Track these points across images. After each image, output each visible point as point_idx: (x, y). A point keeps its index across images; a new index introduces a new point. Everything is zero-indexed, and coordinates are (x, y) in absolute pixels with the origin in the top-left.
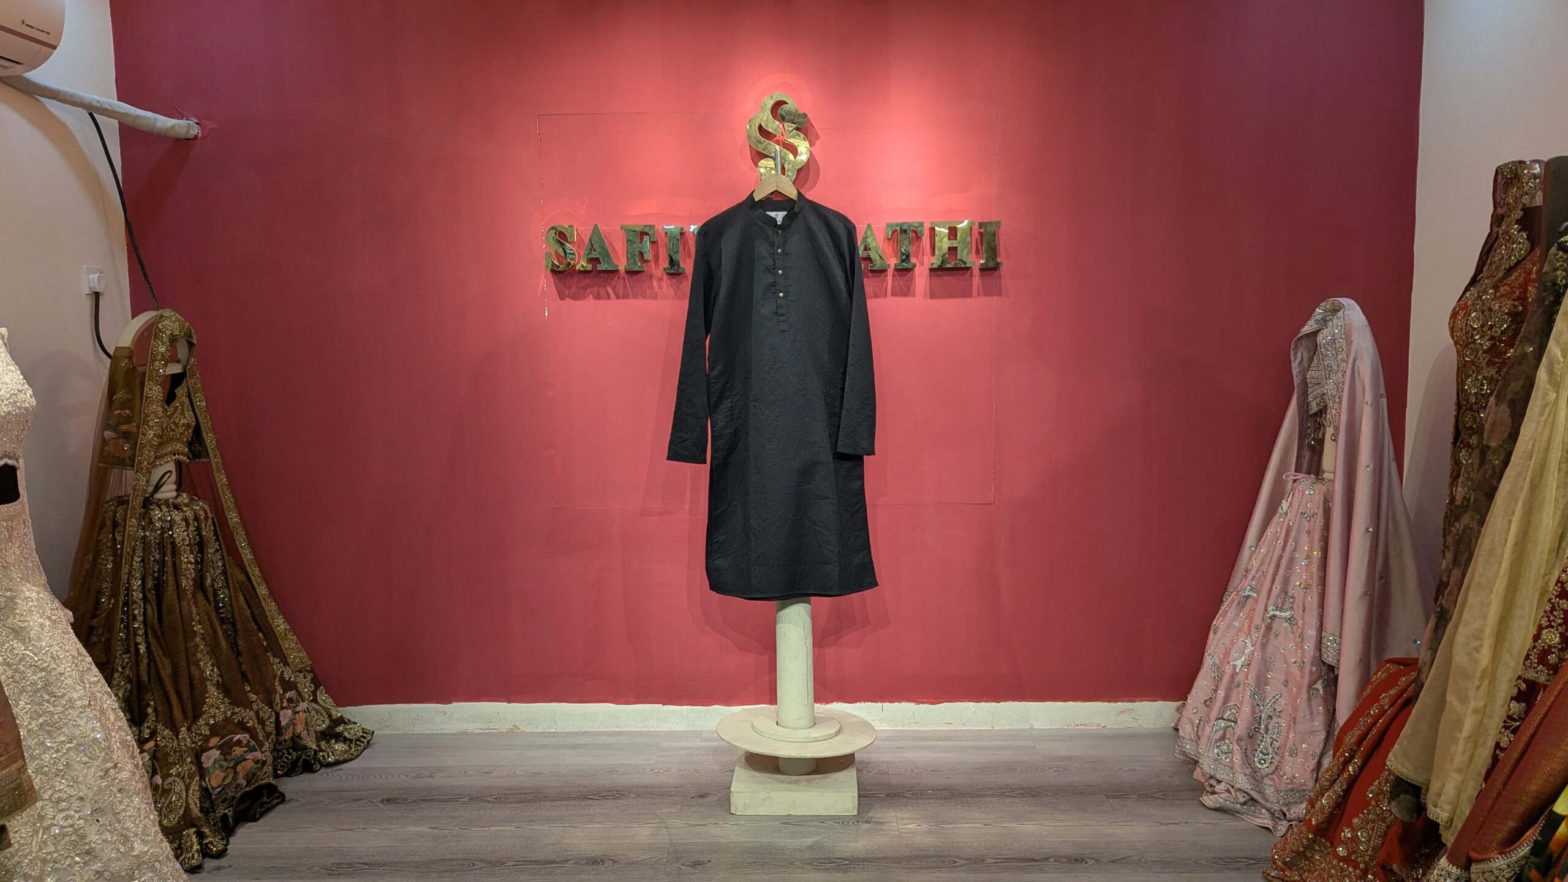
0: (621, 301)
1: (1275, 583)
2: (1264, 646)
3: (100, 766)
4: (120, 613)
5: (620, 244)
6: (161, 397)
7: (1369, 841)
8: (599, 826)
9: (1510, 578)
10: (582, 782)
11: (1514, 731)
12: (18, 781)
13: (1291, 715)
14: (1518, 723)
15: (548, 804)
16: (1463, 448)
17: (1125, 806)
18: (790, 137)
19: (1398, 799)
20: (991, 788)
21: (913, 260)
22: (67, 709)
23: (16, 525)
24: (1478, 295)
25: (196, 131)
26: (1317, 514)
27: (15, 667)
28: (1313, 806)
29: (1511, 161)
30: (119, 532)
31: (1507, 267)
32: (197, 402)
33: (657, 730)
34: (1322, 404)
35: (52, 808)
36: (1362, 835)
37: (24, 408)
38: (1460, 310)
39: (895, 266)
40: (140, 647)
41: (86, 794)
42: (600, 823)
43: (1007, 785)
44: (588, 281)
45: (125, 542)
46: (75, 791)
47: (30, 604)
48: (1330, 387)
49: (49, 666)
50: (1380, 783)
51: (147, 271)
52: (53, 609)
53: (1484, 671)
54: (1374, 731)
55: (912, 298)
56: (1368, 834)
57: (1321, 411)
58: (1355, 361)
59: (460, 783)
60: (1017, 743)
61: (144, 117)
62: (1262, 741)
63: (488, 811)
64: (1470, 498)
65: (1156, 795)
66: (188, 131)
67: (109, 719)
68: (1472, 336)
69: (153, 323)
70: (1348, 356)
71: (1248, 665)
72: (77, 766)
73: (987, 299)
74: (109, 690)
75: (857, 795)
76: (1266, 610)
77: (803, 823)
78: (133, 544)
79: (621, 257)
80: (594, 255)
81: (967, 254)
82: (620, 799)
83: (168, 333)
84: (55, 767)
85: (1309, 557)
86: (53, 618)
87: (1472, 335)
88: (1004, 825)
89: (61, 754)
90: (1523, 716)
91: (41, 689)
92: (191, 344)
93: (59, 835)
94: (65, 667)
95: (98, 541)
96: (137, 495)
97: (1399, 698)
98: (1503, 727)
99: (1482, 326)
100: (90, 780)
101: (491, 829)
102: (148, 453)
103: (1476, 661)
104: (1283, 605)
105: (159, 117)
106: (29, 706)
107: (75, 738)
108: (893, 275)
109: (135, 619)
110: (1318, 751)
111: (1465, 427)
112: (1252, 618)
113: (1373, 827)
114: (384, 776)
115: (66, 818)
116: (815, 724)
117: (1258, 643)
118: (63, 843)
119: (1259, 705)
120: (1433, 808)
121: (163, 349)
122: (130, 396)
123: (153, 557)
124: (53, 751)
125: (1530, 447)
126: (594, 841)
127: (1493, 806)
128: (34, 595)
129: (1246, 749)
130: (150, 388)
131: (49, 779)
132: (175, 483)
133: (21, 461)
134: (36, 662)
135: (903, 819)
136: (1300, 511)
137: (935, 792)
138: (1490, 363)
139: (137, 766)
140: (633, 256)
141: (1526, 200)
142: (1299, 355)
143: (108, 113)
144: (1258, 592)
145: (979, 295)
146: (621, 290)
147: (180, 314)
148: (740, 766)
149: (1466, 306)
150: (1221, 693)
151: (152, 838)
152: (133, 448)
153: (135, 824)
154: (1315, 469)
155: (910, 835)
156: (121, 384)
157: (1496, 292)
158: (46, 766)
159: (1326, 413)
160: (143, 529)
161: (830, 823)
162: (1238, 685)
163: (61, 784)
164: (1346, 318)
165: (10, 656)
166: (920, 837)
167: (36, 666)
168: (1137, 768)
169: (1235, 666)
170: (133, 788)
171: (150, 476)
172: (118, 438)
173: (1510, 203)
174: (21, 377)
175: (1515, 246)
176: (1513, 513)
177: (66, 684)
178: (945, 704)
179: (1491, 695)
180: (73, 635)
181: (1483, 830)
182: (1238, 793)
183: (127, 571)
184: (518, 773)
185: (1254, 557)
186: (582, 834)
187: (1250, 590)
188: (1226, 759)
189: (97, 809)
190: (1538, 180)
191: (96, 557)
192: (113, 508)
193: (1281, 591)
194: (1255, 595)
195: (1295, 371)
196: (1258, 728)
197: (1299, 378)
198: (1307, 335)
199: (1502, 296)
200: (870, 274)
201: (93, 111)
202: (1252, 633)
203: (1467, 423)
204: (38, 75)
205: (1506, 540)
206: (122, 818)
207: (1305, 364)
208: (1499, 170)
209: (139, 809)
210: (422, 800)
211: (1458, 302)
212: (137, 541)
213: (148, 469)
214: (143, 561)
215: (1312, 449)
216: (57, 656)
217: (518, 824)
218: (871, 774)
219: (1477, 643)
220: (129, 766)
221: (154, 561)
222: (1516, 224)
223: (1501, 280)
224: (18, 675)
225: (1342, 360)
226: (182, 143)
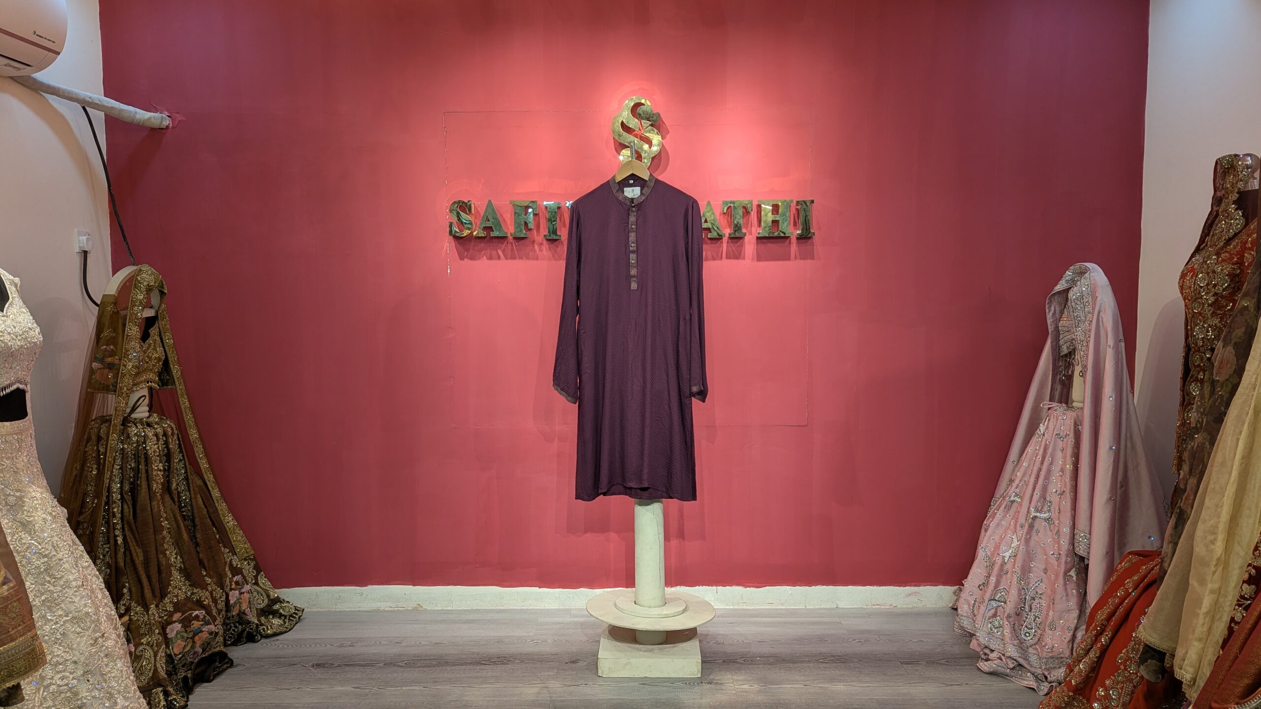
0: (510, 262)
1: (1036, 490)
2: (1027, 541)
3: (90, 636)
4: (103, 511)
5: (509, 215)
6: (139, 335)
7: (1119, 699)
8: (492, 686)
9: (1238, 485)
10: (475, 651)
11: (1246, 608)
12: (33, 646)
13: (1050, 597)
14: (1249, 602)
15: (449, 668)
16: (1193, 382)
17: (917, 670)
18: (646, 132)
19: (1146, 663)
20: (807, 656)
21: (744, 230)
22: (64, 589)
23: (25, 438)
24: (1203, 260)
25: (168, 122)
26: (1069, 435)
27: (23, 554)
28: (1072, 671)
29: (1228, 154)
30: (103, 445)
31: (1227, 237)
32: (166, 340)
33: (535, 608)
34: (1072, 348)
35: (51, 670)
36: (1113, 694)
37: (33, 342)
38: (1188, 272)
39: (729, 235)
40: (118, 538)
41: (79, 659)
42: (492, 683)
43: (821, 653)
44: (482, 245)
45: (108, 453)
46: (70, 656)
47: (35, 502)
48: (1079, 334)
49: (50, 553)
50: (1127, 652)
51: (125, 233)
52: (53, 507)
53: (1218, 559)
54: (1121, 609)
55: (743, 261)
56: (1118, 692)
57: (1070, 353)
58: (1099, 312)
59: (376, 651)
60: (827, 620)
61: (126, 110)
62: (1027, 618)
63: (400, 674)
64: (1202, 421)
65: (941, 662)
66: (162, 123)
67: (97, 597)
68: (1199, 293)
69: (134, 276)
70: (1093, 309)
71: (1015, 556)
72: (71, 636)
73: (802, 261)
74: (97, 573)
75: (700, 661)
76: (1028, 512)
77: (658, 684)
78: (114, 455)
79: (509, 226)
80: (488, 224)
81: (787, 226)
82: (507, 664)
83: (145, 283)
84: (54, 636)
85: (1062, 470)
86: (54, 514)
87: (1200, 291)
88: (820, 685)
89: (59, 625)
90: (1253, 596)
91: (43, 572)
92: (162, 293)
93: (57, 692)
94: (63, 554)
95: (85, 452)
96: (118, 415)
97: (1141, 582)
98: (1236, 605)
99: (1208, 285)
100: (83, 646)
101: (403, 688)
102: (128, 381)
103: (1212, 551)
104: (1042, 508)
105: (138, 110)
106: (34, 586)
107: (71, 612)
108: (728, 242)
109: (114, 516)
110: (1073, 626)
111: (1194, 365)
112: (1017, 518)
113: (1123, 687)
114: (313, 646)
115: (62, 678)
116: (666, 603)
117: (1023, 539)
118: (59, 698)
119: (1024, 589)
120: (1179, 670)
121: (140, 297)
122: (114, 335)
123: (130, 465)
124: (52, 623)
125: (1254, 380)
126: (487, 699)
127: (1230, 667)
128: (38, 495)
129: (1014, 625)
130: (130, 329)
131: (49, 646)
132: (148, 406)
133: (28, 386)
134: (40, 550)
135: (738, 680)
136: (1055, 432)
137: (763, 659)
138: (1214, 314)
139: (119, 636)
140: (519, 225)
141: (1241, 185)
142: (1053, 308)
143: (97, 106)
144: (1022, 498)
145: (796, 258)
146: (509, 252)
147: (155, 269)
148: (605, 638)
149: (1193, 269)
150: (993, 579)
151: (132, 695)
152: (116, 376)
153: (118, 683)
154: (1065, 398)
155: (745, 694)
156: (107, 325)
157: (1218, 258)
158: (47, 635)
159: (1074, 354)
160: (122, 442)
161: (679, 683)
162: (1007, 573)
163: (58, 650)
164: (1091, 278)
165: (18, 544)
166: (752, 696)
167: (39, 553)
168: (925, 640)
169: (1004, 557)
170: (117, 654)
171: (128, 399)
172: (103, 368)
173: (1228, 188)
174: (31, 318)
175: (1232, 221)
176: (1241, 432)
177: (64, 568)
178: (768, 587)
179: (1225, 578)
180: (68, 528)
181: (1222, 686)
182: (1008, 660)
183: (108, 476)
184: (423, 643)
185: (1016, 469)
186: (478, 693)
187: (1015, 496)
188: (997, 632)
189: (88, 671)
190: (1250, 170)
191: (83, 465)
192: (97, 425)
193: (1040, 497)
194: (1019, 500)
195: (1049, 321)
196: (1024, 607)
197: (1052, 327)
198: (1059, 293)
199: (1223, 261)
200: (709, 241)
201: (85, 106)
202: (1017, 531)
203: (1196, 362)
204: (42, 76)
205: (1235, 454)
206: (108, 679)
207: (1058, 316)
208: (1219, 162)
209: (122, 671)
210: (345, 665)
211: (1185, 266)
212: (116, 452)
213: (127, 394)
214: (121, 468)
215: (1062, 383)
216: (57, 545)
217: (425, 685)
218: (710, 644)
219: (1213, 537)
220: (114, 636)
221: (131, 468)
222: (1233, 204)
223: (1222, 248)
224: (25, 560)
225: (1089, 313)
226: (156, 132)
